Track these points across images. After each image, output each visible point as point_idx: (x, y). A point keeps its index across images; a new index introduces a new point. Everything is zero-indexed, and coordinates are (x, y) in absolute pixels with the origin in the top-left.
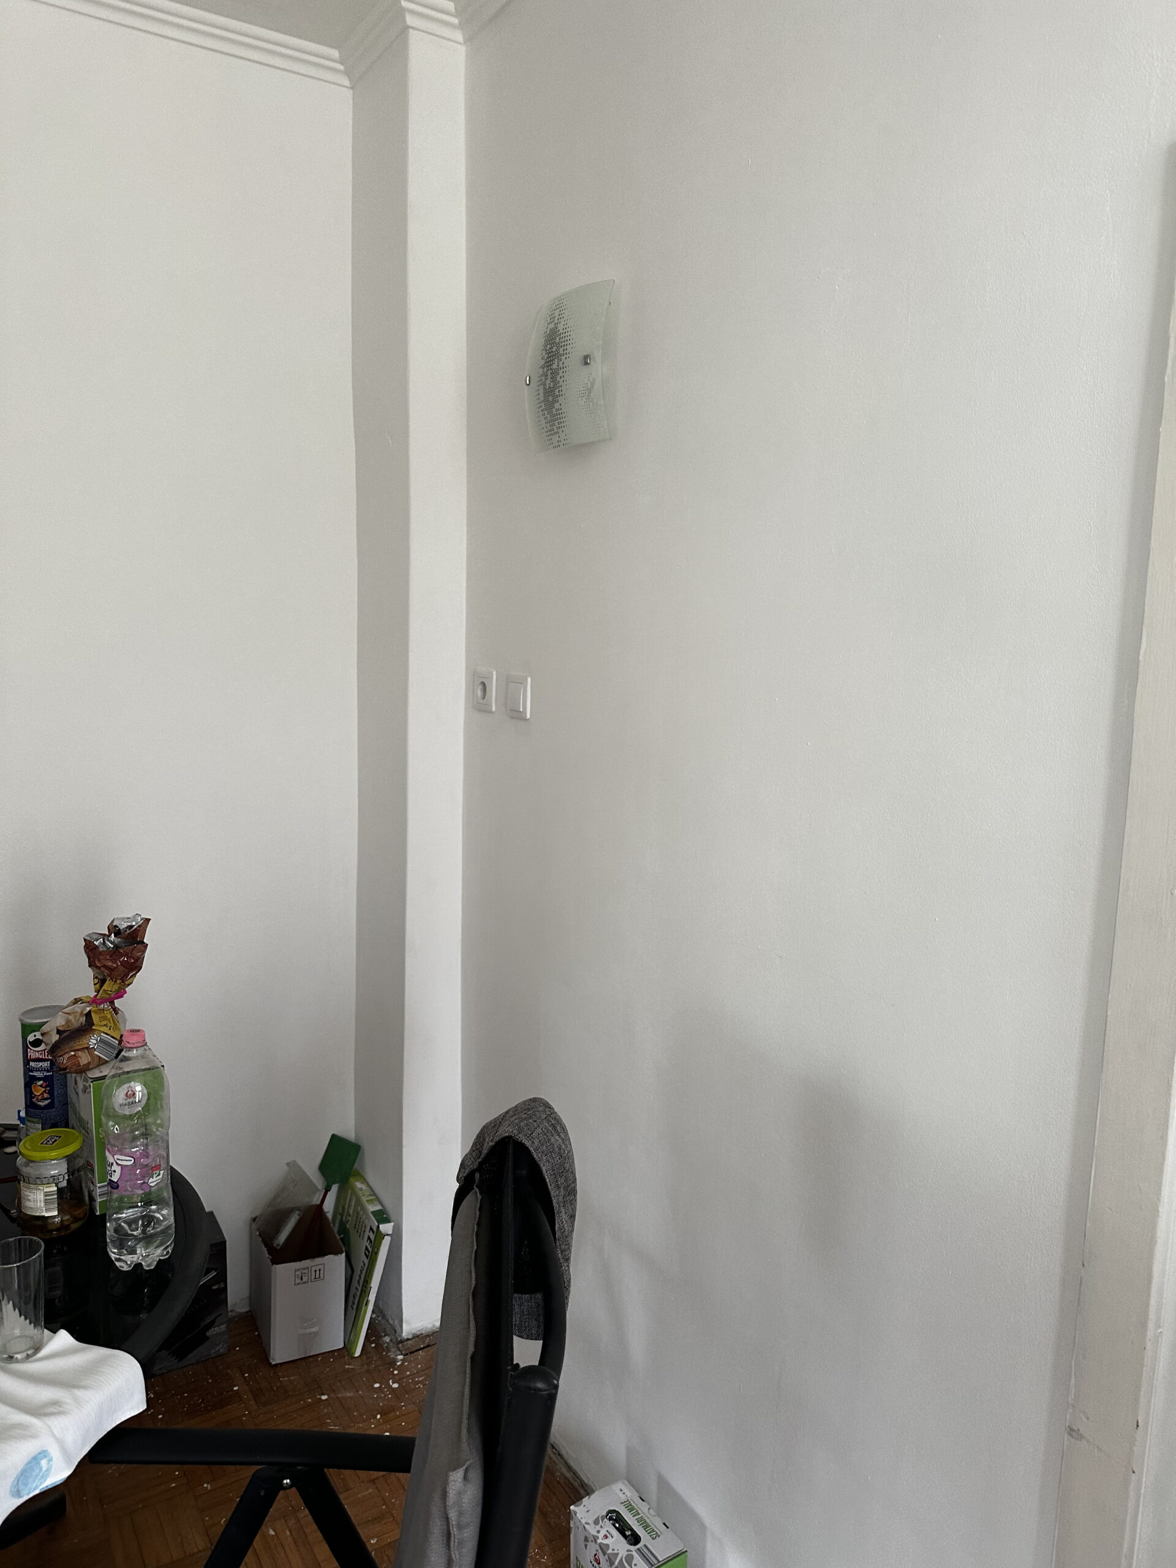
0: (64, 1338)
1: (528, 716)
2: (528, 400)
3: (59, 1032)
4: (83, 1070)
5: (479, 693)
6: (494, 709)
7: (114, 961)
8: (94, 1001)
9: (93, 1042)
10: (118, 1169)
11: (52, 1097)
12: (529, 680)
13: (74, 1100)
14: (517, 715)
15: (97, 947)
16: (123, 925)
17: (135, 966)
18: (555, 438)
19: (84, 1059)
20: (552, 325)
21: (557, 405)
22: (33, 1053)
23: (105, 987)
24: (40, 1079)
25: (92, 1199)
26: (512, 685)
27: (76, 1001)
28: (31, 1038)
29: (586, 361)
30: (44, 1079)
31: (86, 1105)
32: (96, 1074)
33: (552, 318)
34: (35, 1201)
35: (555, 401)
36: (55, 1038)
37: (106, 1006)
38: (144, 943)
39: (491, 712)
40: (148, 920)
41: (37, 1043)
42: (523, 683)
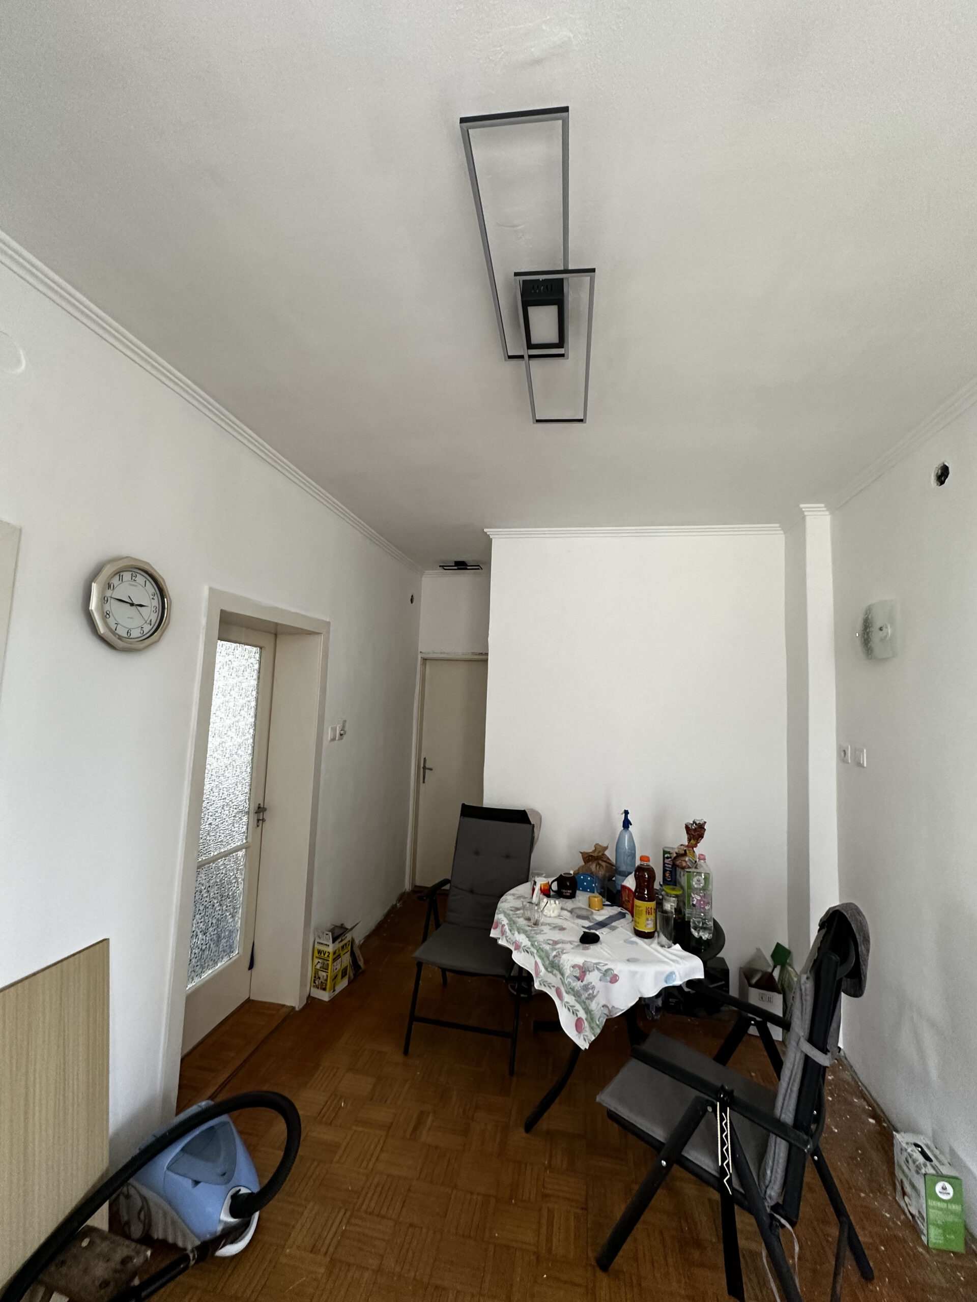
0: (678, 946)
1: (865, 765)
2: (858, 643)
3: (676, 853)
4: (683, 868)
5: (843, 754)
6: (850, 761)
7: (695, 833)
8: (687, 846)
9: (687, 859)
10: (696, 900)
11: (671, 878)
12: (865, 750)
13: (680, 880)
14: (860, 765)
15: (689, 827)
16: (698, 822)
17: (701, 836)
18: (870, 656)
19: (684, 864)
20: (867, 616)
21: (869, 645)
22: (667, 861)
23: (691, 842)
24: (668, 871)
25: (685, 915)
26: (857, 752)
27: (681, 845)
28: (666, 856)
29: (881, 629)
30: (669, 871)
31: (683, 880)
32: (688, 870)
33: (866, 614)
34: (667, 907)
35: (869, 642)
36: (675, 855)
37: (691, 849)
38: (704, 828)
39: (848, 763)
40: (705, 822)
41: (668, 858)
42: (863, 751)
